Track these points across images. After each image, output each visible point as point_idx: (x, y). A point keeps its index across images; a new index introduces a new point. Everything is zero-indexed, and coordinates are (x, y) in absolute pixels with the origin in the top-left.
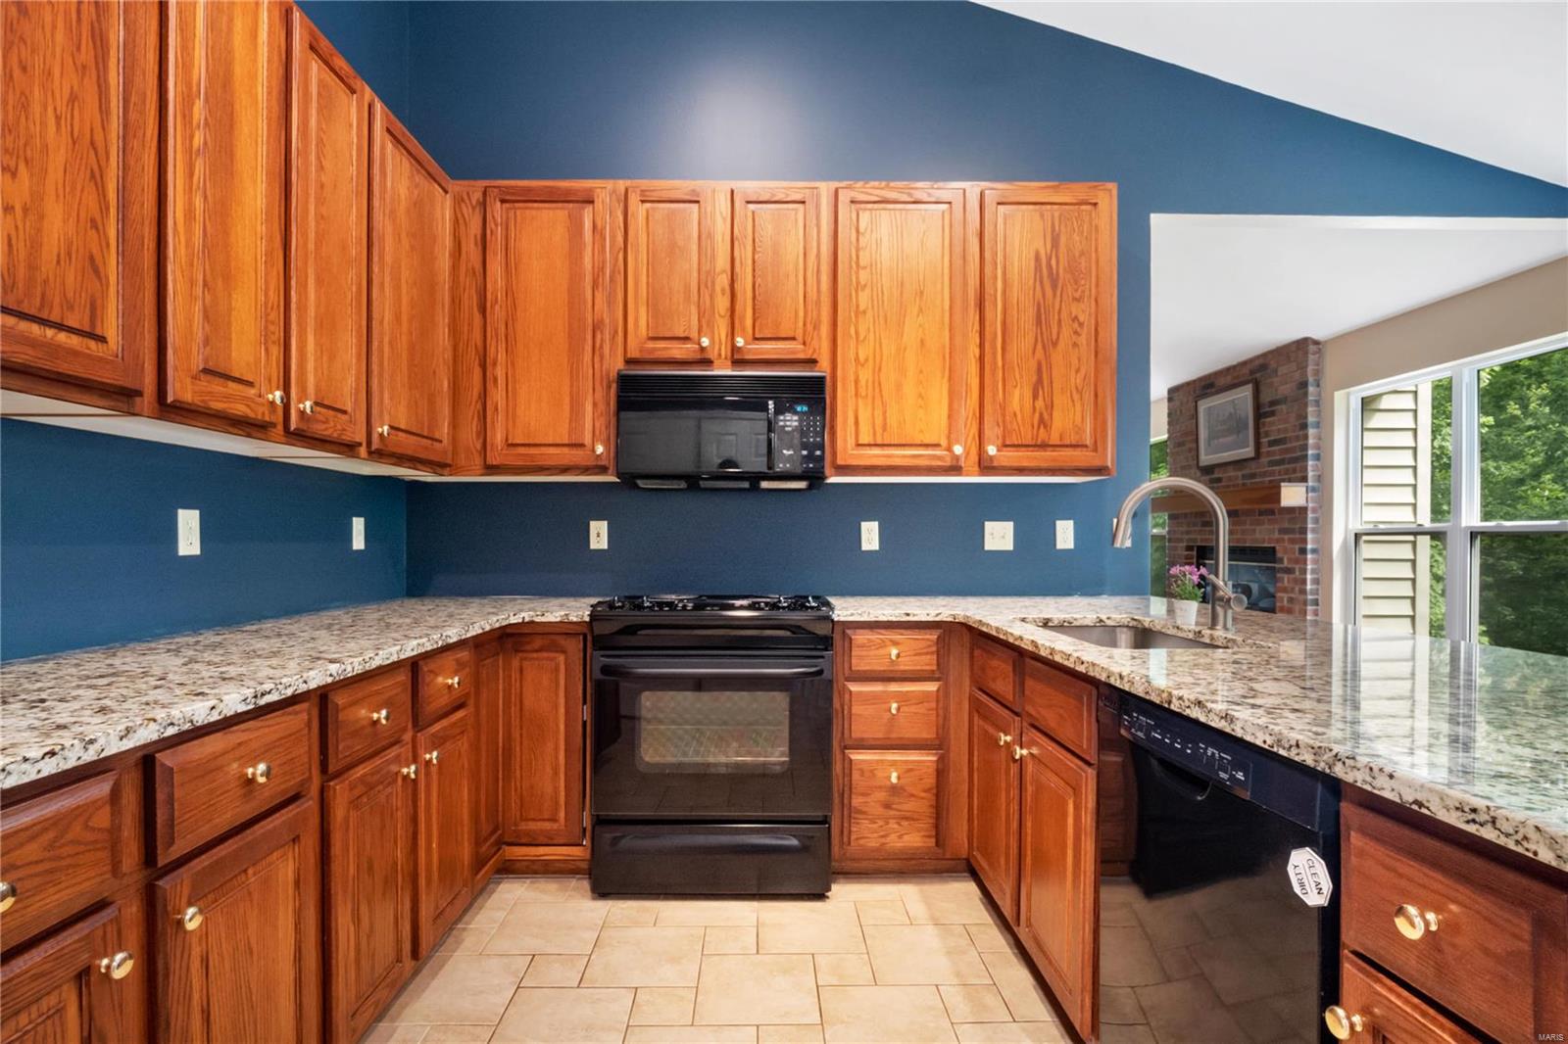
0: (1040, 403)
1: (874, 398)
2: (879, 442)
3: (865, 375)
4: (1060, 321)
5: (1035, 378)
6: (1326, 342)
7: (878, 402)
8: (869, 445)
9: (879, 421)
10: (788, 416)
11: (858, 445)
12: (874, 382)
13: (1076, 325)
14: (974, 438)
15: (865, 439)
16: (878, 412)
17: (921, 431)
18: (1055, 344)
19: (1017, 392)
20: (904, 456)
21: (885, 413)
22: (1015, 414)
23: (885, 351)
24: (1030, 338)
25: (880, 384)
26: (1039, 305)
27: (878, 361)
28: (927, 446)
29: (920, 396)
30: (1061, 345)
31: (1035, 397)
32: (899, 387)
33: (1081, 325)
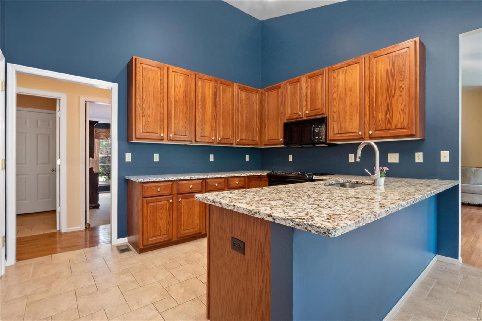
0: (388, 116)
1: (338, 121)
2: (339, 133)
3: (336, 116)
4: (395, 89)
5: (386, 108)
7: (339, 122)
8: (337, 134)
9: (339, 128)
10: (317, 129)
11: (334, 134)
12: (338, 117)
13: (401, 89)
14: (368, 129)
15: (336, 132)
16: (339, 125)
17: (351, 129)
18: (393, 97)
19: (380, 114)
20: (346, 136)
21: (341, 125)
22: (379, 121)
23: (341, 108)
24: (385, 96)
25: (340, 117)
26: (388, 85)
27: (339, 112)
28: (353, 133)
29: (351, 119)
30: (396, 96)
31: (386, 114)
32: (345, 117)
33: (403, 89)
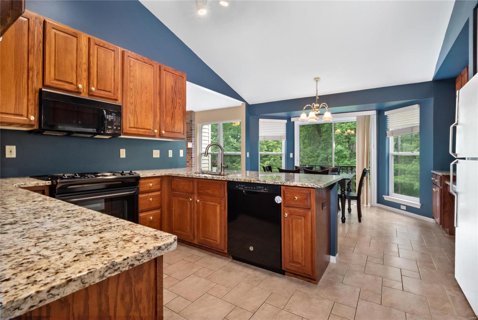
0: (173, 122)
1: (134, 114)
2: (136, 127)
3: (132, 107)
4: (176, 103)
5: (172, 115)
6: (196, 112)
7: (135, 115)
8: (133, 127)
9: (136, 121)
10: (110, 116)
11: (130, 127)
12: (134, 110)
13: (179, 105)
14: (158, 129)
15: (132, 125)
16: (136, 119)
17: (147, 125)
18: (176, 108)
19: (168, 118)
20: (142, 132)
21: (137, 119)
22: (168, 124)
23: (137, 102)
24: (171, 105)
25: (136, 111)
26: (172, 98)
27: (135, 105)
28: (148, 129)
29: (146, 116)
30: (177, 108)
31: (172, 120)
32: (141, 112)
33: (180, 105)
